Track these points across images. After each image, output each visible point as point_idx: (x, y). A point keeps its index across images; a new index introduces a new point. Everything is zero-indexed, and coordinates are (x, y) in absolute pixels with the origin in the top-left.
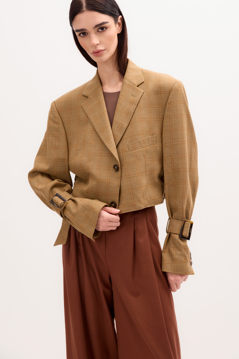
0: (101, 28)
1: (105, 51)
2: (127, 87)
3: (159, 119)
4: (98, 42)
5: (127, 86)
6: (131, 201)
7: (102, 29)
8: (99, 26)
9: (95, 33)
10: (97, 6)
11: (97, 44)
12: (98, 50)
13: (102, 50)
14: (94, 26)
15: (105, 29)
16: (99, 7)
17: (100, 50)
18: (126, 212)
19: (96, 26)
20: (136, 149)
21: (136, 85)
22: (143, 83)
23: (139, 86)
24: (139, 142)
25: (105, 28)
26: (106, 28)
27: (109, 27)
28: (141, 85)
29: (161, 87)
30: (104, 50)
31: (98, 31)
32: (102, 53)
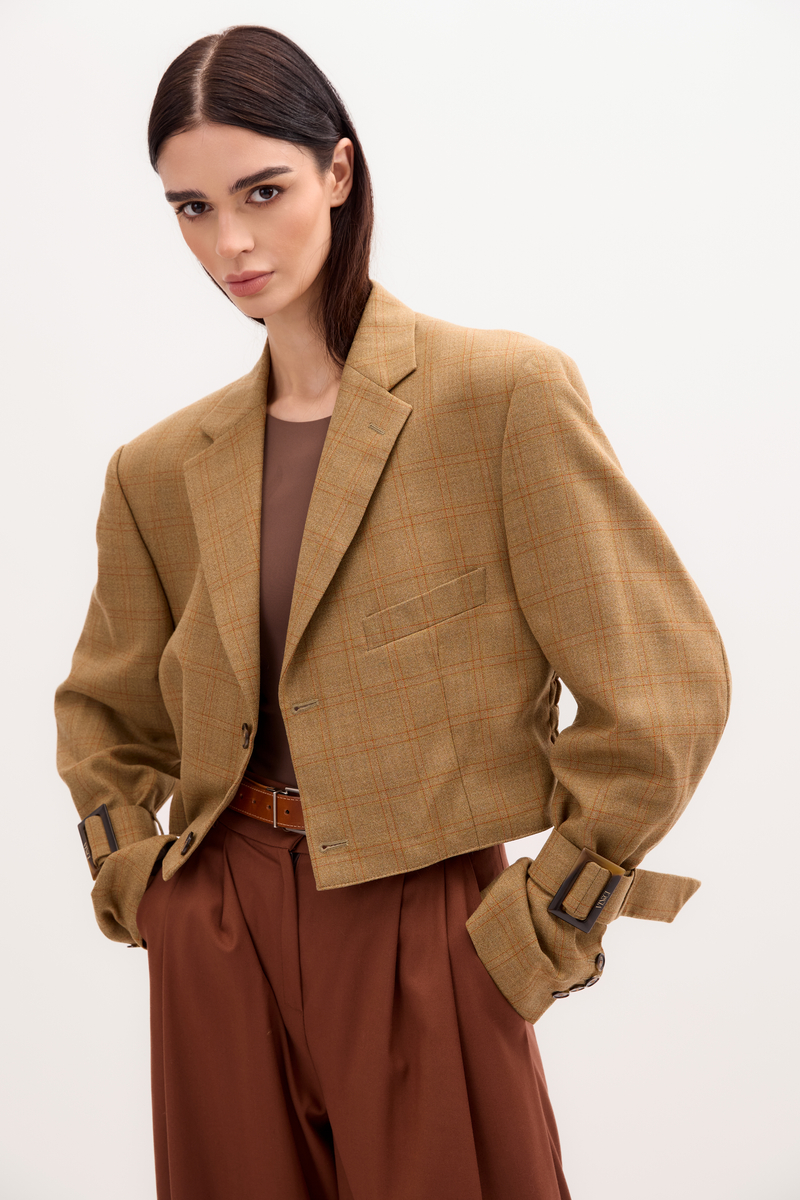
0: (263, 188)
1: (275, 276)
2: (352, 397)
3: (485, 505)
4: (248, 244)
5: (355, 391)
6: (388, 838)
7: (265, 193)
8: (252, 184)
9: (239, 210)
10: (247, 108)
11: (244, 251)
12: (246, 273)
13: (262, 274)
14: (233, 182)
15: (275, 192)
16: (253, 111)
17: (255, 272)
18: (367, 880)
19: (241, 184)
20: (397, 635)
21: (387, 385)
22: (414, 375)
23: (399, 390)
24: (404, 608)
25: (278, 190)
26: (281, 190)
27: (294, 186)
28: (404, 385)
29: (472, 380)
30: (272, 272)
31: (249, 201)
32: (263, 285)
